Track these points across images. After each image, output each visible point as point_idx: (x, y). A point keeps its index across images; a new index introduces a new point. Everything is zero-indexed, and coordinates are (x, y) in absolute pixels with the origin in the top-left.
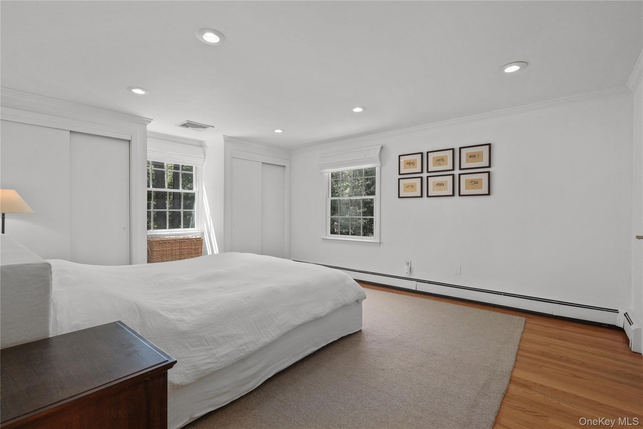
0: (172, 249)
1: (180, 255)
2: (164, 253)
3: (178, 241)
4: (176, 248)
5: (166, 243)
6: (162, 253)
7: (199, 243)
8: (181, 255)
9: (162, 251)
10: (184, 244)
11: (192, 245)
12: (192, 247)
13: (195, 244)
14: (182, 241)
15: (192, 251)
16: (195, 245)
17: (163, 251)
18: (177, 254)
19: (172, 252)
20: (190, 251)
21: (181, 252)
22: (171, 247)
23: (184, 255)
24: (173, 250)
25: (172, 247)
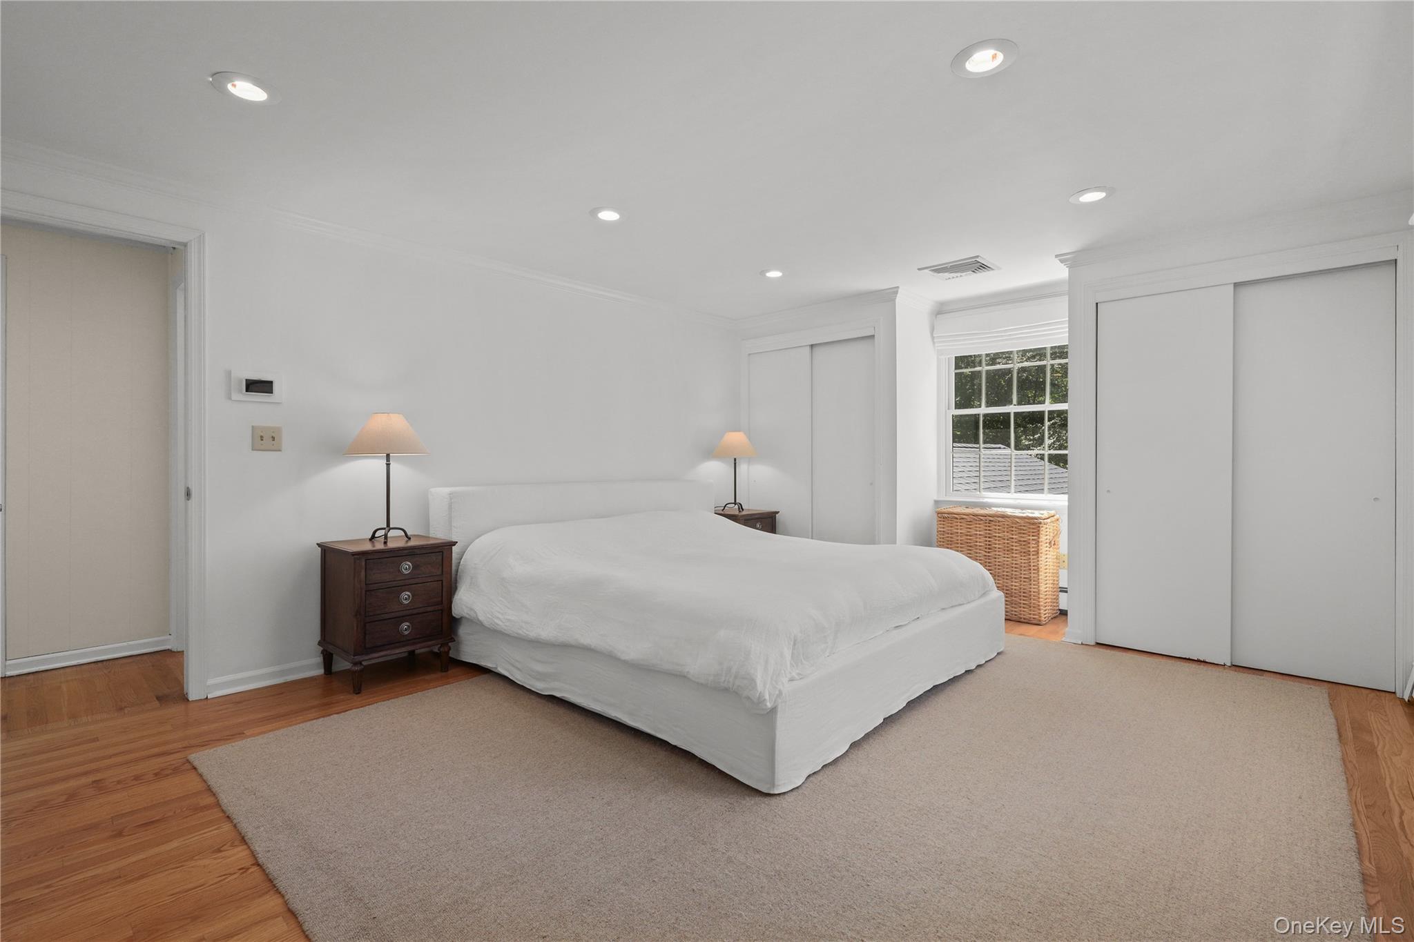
0: (968, 532)
1: (986, 548)
2: (951, 538)
3: (982, 518)
4: (978, 533)
5: (957, 518)
6: (948, 537)
7: (1030, 528)
8: (989, 549)
9: (948, 534)
10: (996, 526)
11: (1013, 531)
12: (1014, 537)
13: (1022, 531)
14: (991, 519)
15: (1012, 546)
16: (1020, 533)
17: (951, 534)
18: (980, 546)
19: (967, 539)
20: (1008, 543)
21: (987, 543)
22: (967, 528)
23: (995, 551)
24: (970, 536)
25: (970, 528)
